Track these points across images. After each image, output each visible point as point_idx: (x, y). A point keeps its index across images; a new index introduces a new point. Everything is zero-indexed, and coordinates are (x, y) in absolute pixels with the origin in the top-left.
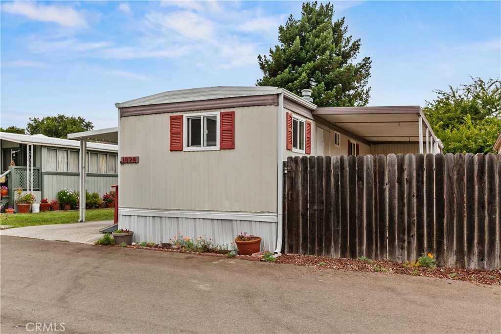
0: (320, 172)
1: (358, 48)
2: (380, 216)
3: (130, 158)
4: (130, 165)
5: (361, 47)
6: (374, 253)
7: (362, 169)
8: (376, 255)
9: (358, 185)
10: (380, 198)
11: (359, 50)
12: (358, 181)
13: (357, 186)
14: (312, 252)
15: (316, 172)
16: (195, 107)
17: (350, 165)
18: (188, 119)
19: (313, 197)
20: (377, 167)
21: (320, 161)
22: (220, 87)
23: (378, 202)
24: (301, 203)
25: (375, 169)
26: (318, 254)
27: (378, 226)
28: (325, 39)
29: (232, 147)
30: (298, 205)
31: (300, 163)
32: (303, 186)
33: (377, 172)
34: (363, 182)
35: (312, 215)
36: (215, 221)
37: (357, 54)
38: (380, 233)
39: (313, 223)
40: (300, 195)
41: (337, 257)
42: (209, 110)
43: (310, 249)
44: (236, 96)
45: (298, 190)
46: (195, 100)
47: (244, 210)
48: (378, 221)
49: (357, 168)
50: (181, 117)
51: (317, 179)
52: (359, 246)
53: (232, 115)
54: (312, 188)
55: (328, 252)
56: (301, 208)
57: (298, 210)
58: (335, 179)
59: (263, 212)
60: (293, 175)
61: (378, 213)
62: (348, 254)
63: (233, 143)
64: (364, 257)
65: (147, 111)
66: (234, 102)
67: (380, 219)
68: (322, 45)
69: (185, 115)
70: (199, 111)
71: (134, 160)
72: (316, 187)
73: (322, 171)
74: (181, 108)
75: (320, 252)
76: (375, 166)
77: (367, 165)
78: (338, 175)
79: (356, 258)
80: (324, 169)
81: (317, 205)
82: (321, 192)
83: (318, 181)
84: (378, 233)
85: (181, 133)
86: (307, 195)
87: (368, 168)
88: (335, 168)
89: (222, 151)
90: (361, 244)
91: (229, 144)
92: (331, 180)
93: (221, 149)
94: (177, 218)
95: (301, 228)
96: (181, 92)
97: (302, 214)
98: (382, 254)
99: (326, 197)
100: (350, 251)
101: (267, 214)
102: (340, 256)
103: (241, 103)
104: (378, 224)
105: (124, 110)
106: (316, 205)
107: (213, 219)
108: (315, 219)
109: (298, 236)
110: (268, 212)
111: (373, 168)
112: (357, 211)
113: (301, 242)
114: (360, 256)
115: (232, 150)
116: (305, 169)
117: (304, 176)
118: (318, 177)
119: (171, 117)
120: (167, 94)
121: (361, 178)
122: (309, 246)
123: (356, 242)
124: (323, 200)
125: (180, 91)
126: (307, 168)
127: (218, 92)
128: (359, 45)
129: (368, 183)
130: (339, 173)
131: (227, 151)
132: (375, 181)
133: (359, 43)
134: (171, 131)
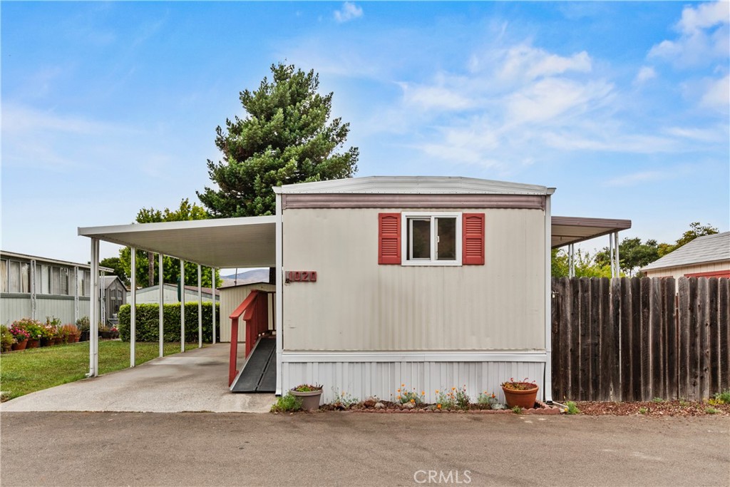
0: (595, 297)
1: (345, 135)
2: (669, 348)
3: (305, 273)
4: (302, 284)
5: (348, 134)
6: (661, 392)
7: (648, 293)
8: (665, 395)
9: (643, 312)
10: (669, 328)
11: (347, 138)
12: (644, 308)
13: (641, 314)
14: (585, 397)
15: (590, 298)
16: (422, 203)
17: (633, 289)
18: (408, 220)
19: (585, 328)
20: (666, 291)
21: (596, 284)
22: (461, 178)
23: (666, 332)
24: (569, 336)
25: (663, 293)
26: (593, 398)
27: (667, 361)
28: (315, 117)
29: (481, 262)
30: (567, 339)
31: (568, 285)
32: (572, 314)
33: (666, 297)
34: (649, 309)
35: (584, 351)
36: (456, 365)
37: (343, 141)
38: (669, 369)
39: (585, 359)
40: (569, 325)
41: (619, 399)
42: (445, 210)
43: (582, 394)
44: (487, 193)
45: (566, 320)
46: (421, 193)
47: (499, 348)
48: (667, 355)
49: (641, 293)
50: (398, 217)
51: (592, 305)
52: (644, 385)
53: (481, 218)
54: (585, 317)
55: (606, 395)
56: (569, 342)
57: (566, 346)
58: (614, 306)
59: (527, 350)
60: (560, 301)
61: (667, 345)
62: (631, 397)
63: (483, 257)
64: (650, 400)
65: (336, 203)
66: (483, 201)
67: (669, 351)
68: (312, 124)
69: (405, 214)
70: (429, 209)
71: (310, 277)
72: (590, 316)
73: (598, 295)
74: (397, 203)
75: (595, 397)
76: (663, 291)
77: (654, 289)
78: (619, 301)
79: (641, 401)
80: (601, 294)
81: (592, 339)
82: (595, 321)
83: (592, 308)
84: (667, 368)
85: (399, 238)
86: (578, 326)
87: (655, 293)
88: (614, 292)
89: (466, 266)
90: (646, 384)
91: (475, 257)
92: (609, 307)
93: (463, 264)
94: (391, 362)
95: (569, 368)
96: (397, 180)
97: (571, 350)
98: (671, 392)
99: (603, 328)
100: (633, 392)
101: (533, 352)
102: (621, 400)
103: (495, 203)
104: (667, 358)
105: (289, 198)
106: (590, 337)
107: (452, 362)
108: (588, 355)
109: (566, 377)
110: (535, 349)
111: (660, 292)
112: (641, 344)
113: (570, 385)
114: (646, 399)
115: (480, 267)
116: (575, 293)
117: (574, 302)
118: (592, 303)
119: (380, 215)
120: (373, 180)
121: (646, 305)
122: (581, 389)
123: (640, 381)
124: (598, 332)
125: (395, 177)
126: (578, 292)
127: (459, 185)
128: (347, 131)
129: (655, 310)
130: (620, 298)
131: (473, 267)
132: (663, 309)
133: (347, 128)
134: (380, 235)
